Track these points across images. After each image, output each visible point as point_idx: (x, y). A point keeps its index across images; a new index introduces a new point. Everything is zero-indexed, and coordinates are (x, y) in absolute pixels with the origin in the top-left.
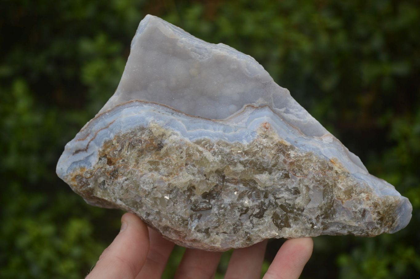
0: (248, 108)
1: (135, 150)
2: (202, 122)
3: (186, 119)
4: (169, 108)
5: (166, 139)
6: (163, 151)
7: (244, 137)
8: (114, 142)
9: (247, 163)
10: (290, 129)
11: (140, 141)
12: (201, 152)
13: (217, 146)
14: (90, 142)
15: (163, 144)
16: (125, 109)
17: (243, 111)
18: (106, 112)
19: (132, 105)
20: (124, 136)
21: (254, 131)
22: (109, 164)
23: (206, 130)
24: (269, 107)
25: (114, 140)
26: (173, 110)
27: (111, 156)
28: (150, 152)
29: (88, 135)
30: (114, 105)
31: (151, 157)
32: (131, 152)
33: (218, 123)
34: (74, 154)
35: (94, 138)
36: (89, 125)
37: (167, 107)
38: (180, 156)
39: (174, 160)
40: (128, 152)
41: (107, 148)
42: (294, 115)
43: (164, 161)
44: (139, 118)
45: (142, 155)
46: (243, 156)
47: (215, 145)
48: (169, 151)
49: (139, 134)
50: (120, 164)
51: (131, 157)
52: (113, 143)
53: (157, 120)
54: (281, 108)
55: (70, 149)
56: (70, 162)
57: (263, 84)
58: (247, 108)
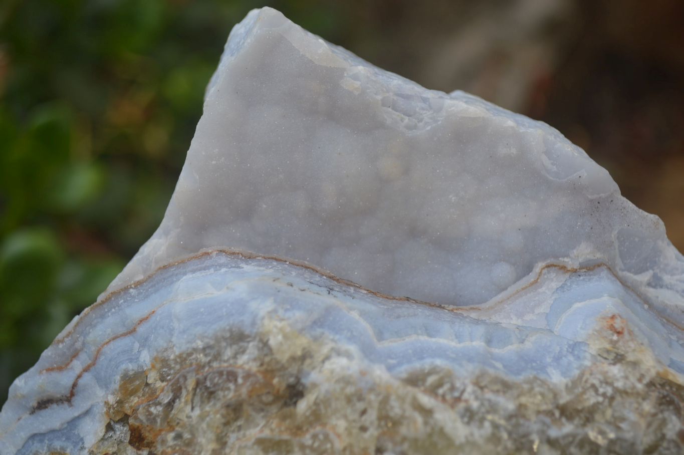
0: (549, 272)
1: (215, 405)
2: (422, 315)
3: (373, 307)
4: (317, 272)
5: (314, 368)
6: (303, 406)
7: (549, 360)
8: (152, 377)
9: (571, 443)
10: (672, 334)
11: (232, 376)
12: (427, 413)
13: (474, 392)
14: (79, 377)
15: (304, 386)
16: (185, 277)
17: (536, 282)
18: (131, 288)
19: (208, 263)
20: (182, 359)
21: (580, 340)
22: (137, 444)
23: (434, 340)
24: (609, 269)
25: (151, 369)
26: (331, 278)
27: (141, 421)
28: (262, 410)
29: (75, 355)
30: (154, 267)
31: (265, 426)
32: (202, 410)
33: (466, 317)
34: (33, 411)
35: (94, 364)
36: (78, 324)
37: (313, 270)
38: (359, 425)
39: (339, 436)
40: (193, 408)
41: (131, 396)
42: (677, 291)
43: (307, 439)
44: (228, 305)
45: (236, 419)
46: (555, 421)
47: (470, 389)
48: (322, 407)
49: (228, 353)
50: (168, 447)
51: (204, 425)
52: (150, 381)
53: (286, 310)
54: (639, 271)
55: (24, 397)
56: (23, 435)
57: (591, 201)
58: (545, 271)
